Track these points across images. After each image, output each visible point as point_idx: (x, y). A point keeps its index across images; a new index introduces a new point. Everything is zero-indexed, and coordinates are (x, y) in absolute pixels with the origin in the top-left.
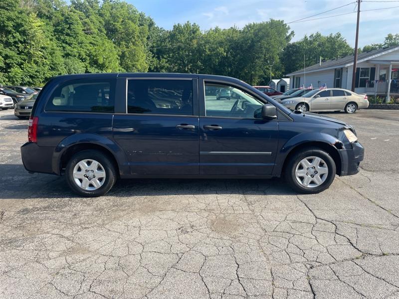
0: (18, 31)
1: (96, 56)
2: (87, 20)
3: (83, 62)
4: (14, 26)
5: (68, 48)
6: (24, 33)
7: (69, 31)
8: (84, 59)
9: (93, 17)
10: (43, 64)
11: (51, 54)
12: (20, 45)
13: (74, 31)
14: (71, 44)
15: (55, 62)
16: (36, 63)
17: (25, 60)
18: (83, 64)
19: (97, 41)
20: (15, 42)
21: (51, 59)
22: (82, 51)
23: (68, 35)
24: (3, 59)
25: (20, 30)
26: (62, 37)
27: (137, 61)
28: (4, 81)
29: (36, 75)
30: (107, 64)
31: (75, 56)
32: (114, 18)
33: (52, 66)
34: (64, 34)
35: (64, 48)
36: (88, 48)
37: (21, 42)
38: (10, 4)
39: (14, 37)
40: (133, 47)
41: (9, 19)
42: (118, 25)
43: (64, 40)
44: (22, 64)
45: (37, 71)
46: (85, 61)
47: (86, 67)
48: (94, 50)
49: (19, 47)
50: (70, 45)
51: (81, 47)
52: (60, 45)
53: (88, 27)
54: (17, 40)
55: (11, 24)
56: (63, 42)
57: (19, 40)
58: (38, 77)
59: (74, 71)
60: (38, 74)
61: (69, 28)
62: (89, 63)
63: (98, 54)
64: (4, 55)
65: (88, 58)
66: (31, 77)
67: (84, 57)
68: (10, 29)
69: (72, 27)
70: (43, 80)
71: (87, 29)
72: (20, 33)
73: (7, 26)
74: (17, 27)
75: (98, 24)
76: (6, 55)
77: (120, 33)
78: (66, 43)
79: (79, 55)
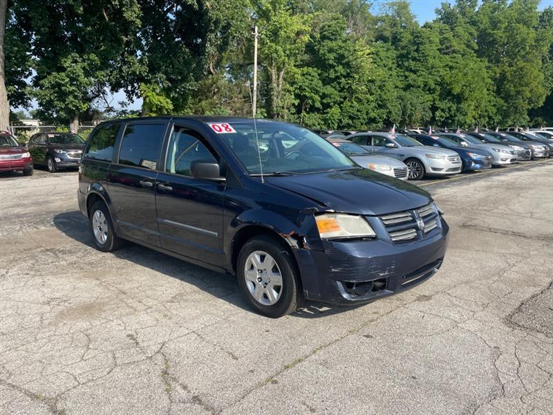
0: (341, 64)
1: (450, 84)
2: (449, 35)
3: (430, 93)
4: (335, 58)
5: (413, 76)
6: (347, 65)
7: (416, 54)
8: (432, 90)
9: (460, 30)
10: (368, 101)
11: (380, 87)
12: (343, 80)
13: (423, 53)
14: (418, 71)
15: (384, 97)
16: (359, 101)
17: (345, 98)
18: (430, 97)
19: (457, 63)
20: (337, 78)
21: (380, 95)
22: (430, 80)
23: (414, 59)
24: (319, 98)
25: (343, 62)
26: (406, 64)
27: (527, 85)
28: (319, 124)
29: (357, 115)
30: (466, 95)
31: (419, 87)
32: (495, 24)
33: (380, 103)
34: (410, 58)
35: (406, 77)
36: (441, 74)
37: (345, 77)
38: (334, 33)
39: (336, 72)
40: (521, 64)
41: (331, 51)
42: (499, 34)
43: (408, 67)
44: (342, 103)
45: (358, 111)
46: (434, 93)
47: (434, 100)
48: (449, 76)
49: (341, 83)
50: (415, 72)
51: (430, 73)
52: (402, 74)
53: (448, 45)
54: (339, 74)
55: (332, 56)
56: (407, 70)
57: (341, 74)
58: (359, 119)
59: (410, 107)
60: (359, 114)
61: (417, 51)
62: (440, 95)
63: (454, 81)
64: (321, 94)
65: (438, 88)
66: (351, 118)
67: (433, 86)
68: (331, 62)
69: (421, 48)
70: (367, 121)
71: (447, 48)
72: (343, 65)
73: (328, 59)
74: (340, 59)
75: (466, 36)
76: (324, 94)
77: (501, 46)
78: (411, 71)
79: (425, 86)
